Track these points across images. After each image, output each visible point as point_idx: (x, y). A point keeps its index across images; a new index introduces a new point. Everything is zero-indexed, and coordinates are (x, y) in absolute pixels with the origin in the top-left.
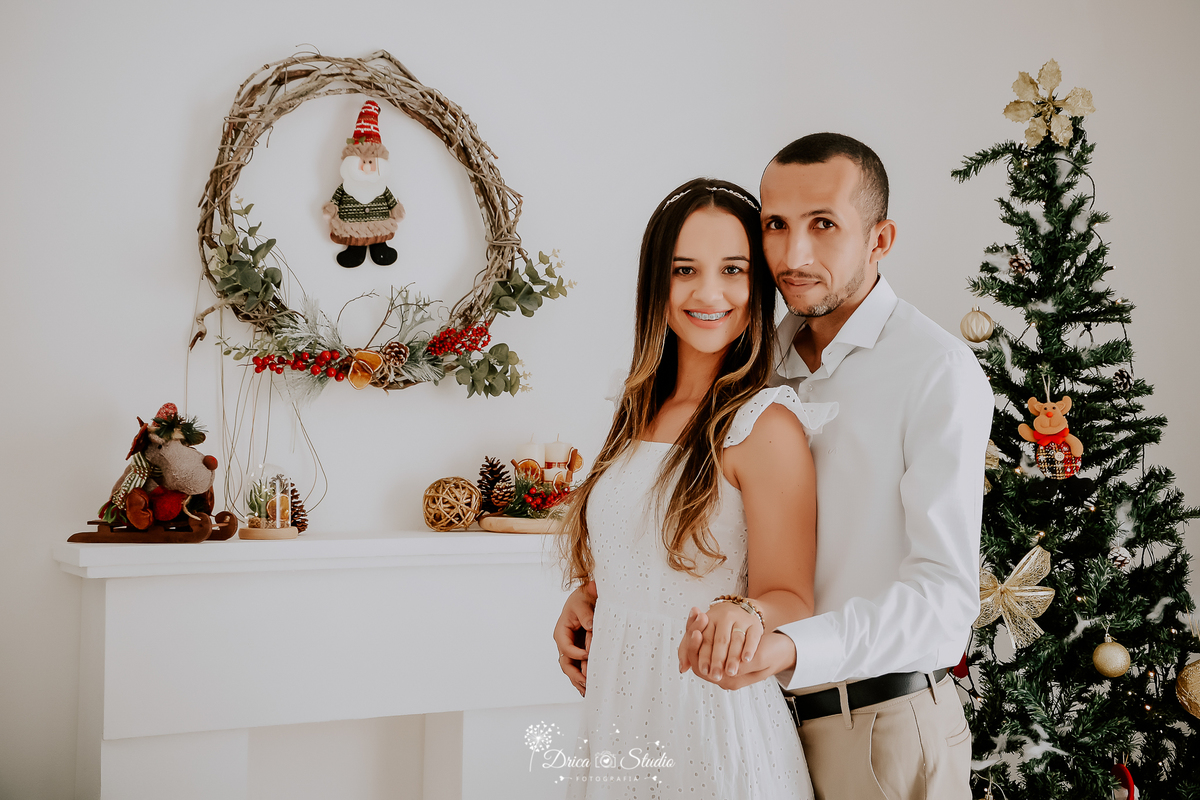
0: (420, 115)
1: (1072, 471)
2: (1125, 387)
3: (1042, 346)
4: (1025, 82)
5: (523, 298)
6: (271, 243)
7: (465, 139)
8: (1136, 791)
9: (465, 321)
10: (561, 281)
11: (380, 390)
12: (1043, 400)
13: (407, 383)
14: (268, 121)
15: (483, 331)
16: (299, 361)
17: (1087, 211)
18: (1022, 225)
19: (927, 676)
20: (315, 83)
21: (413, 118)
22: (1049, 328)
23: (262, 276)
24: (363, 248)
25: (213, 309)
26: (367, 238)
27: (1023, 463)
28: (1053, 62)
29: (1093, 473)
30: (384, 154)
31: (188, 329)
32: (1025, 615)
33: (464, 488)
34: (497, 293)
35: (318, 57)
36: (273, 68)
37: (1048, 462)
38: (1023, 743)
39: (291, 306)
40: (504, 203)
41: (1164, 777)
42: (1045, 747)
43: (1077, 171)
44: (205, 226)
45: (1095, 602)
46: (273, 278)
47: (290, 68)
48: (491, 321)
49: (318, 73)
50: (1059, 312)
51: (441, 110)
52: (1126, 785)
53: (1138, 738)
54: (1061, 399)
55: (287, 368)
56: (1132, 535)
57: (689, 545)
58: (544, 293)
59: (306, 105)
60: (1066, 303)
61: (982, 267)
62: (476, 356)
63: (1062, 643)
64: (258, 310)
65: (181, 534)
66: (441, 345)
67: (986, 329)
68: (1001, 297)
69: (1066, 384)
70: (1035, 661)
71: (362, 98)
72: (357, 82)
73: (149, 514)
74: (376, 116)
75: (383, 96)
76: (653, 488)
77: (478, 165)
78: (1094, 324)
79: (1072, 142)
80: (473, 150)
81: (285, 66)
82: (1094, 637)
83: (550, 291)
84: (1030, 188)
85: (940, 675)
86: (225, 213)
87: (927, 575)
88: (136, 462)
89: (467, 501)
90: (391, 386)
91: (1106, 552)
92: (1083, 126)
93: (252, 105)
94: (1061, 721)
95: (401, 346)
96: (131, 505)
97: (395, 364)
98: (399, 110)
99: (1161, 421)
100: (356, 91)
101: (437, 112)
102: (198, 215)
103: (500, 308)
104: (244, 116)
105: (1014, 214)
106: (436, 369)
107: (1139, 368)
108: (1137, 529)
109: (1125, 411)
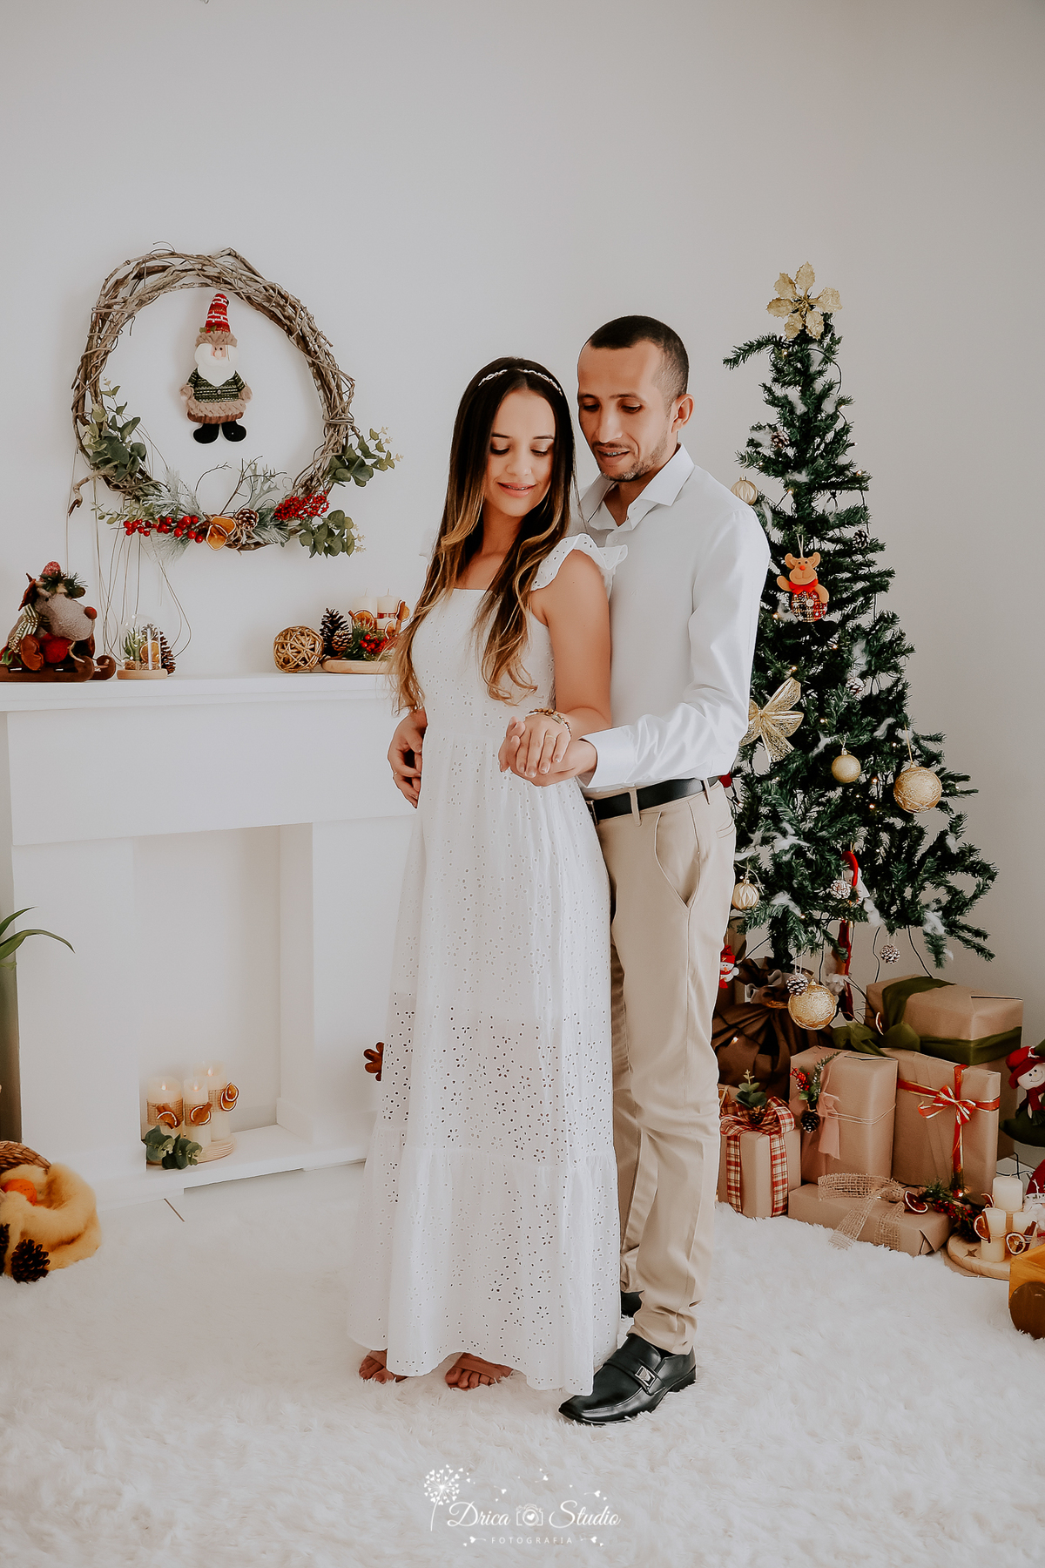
0: (264, 307)
1: (820, 615)
2: (863, 545)
3: (797, 511)
4: (785, 282)
5: (356, 470)
6: (136, 421)
7: (304, 329)
8: (860, 870)
9: (306, 490)
10: (389, 455)
11: (234, 551)
12: (798, 556)
13: (257, 544)
14: (130, 311)
15: (322, 499)
16: (164, 525)
17: (835, 395)
18: (782, 407)
19: (702, 782)
20: (171, 278)
21: (258, 310)
22: (803, 495)
23: (129, 450)
24: (216, 427)
25: (87, 480)
26: (220, 417)
27: (780, 610)
28: (809, 265)
29: (836, 617)
30: (233, 342)
31: (64, 497)
32: (779, 734)
33: (308, 635)
34: (334, 466)
35: (173, 254)
36: (133, 264)
37: (800, 607)
38: (774, 838)
39: (155, 478)
40: (338, 387)
41: (880, 861)
42: (792, 840)
43: (827, 360)
44: (78, 405)
45: (835, 723)
46: (138, 452)
47: (148, 264)
48: (329, 491)
49: (173, 269)
50: (811, 481)
51: (282, 302)
52: (852, 868)
53: (863, 832)
54: (812, 555)
55: (154, 532)
56: (864, 668)
57: (504, 678)
58: (374, 465)
59: (164, 298)
60: (817, 474)
61: (749, 443)
62: (317, 521)
63: (807, 757)
64: (126, 480)
65: (69, 674)
66: (285, 511)
67: (752, 495)
68: (764, 469)
69: (816, 543)
70: (786, 772)
71: (212, 292)
72: (208, 277)
73: (40, 657)
74: (225, 308)
75: (231, 289)
76: (472, 630)
77: (316, 352)
78: (838, 492)
79: (823, 335)
80: (310, 339)
81: (144, 262)
82: (833, 751)
83: (379, 464)
84: (788, 375)
85: (712, 781)
86: (96, 394)
87: (706, 698)
88: (27, 612)
89: (311, 646)
90: (243, 547)
91: (844, 682)
92: (832, 321)
93: (116, 297)
94: (804, 819)
95: (251, 512)
96: (24, 650)
97: (247, 528)
98: (246, 302)
99: (890, 574)
100: (207, 285)
101: (278, 305)
102: (71, 396)
103: (337, 479)
104: (109, 307)
105: (775, 398)
106: (282, 532)
107: (874, 530)
108: (869, 663)
109: (861, 565)
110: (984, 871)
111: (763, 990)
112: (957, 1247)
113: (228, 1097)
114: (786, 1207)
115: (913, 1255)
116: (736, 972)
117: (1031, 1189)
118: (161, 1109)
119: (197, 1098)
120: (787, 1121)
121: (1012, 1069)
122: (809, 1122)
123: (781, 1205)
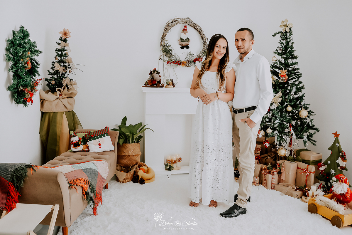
1: (286, 81)
2: (296, 69)
3: (285, 62)
4: (283, 22)
6: (170, 45)
7: (200, 30)
8: (292, 128)
9: (199, 57)
12: (283, 70)
13: (190, 66)
14: (170, 27)
16: (174, 62)
17: (291, 42)
18: (282, 44)
21: (192, 27)
22: (286, 59)
24: (184, 46)
25: (162, 55)
27: (280, 80)
28: (287, 19)
30: (187, 32)
31: (159, 58)
32: (277, 102)
34: (204, 53)
35: (178, 18)
37: (282, 79)
39: (173, 54)
40: (205, 40)
42: (278, 121)
43: (290, 35)
44: (161, 43)
45: (289, 100)
46: (170, 50)
48: (203, 57)
49: (178, 21)
52: (290, 127)
54: (285, 70)
55: (172, 63)
56: (295, 92)
59: (177, 25)
60: (287, 56)
61: (276, 50)
63: (282, 106)
64: (168, 55)
65: (156, 86)
66: (195, 60)
67: (276, 59)
68: (278, 55)
70: (279, 109)
71: (185, 24)
72: (184, 22)
73: (152, 83)
74: (186, 27)
75: (187, 24)
77: (202, 34)
78: (293, 59)
79: (289, 31)
80: (201, 32)
81: (173, 20)
82: (287, 106)
84: (283, 38)
86: (164, 41)
88: (150, 76)
90: (187, 66)
91: (290, 93)
92: (291, 29)
93: (168, 25)
94: (281, 118)
95: (189, 61)
96: (149, 82)
97: (188, 63)
98: (190, 26)
99: (302, 74)
101: (195, 26)
102: (161, 41)
104: (167, 27)
105: (281, 42)
106: (194, 64)
107: (298, 66)
108: (296, 90)
109: (297, 73)
110: (316, 129)
111: (275, 149)
112: (303, 198)
113: (180, 160)
114: (274, 188)
115: (295, 198)
116: (269, 145)
117: (318, 188)
118: (168, 160)
119: (174, 159)
120: (275, 172)
121: (318, 166)
122: (279, 173)
123: (273, 187)
